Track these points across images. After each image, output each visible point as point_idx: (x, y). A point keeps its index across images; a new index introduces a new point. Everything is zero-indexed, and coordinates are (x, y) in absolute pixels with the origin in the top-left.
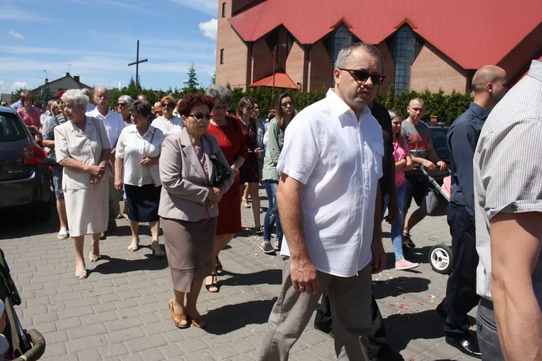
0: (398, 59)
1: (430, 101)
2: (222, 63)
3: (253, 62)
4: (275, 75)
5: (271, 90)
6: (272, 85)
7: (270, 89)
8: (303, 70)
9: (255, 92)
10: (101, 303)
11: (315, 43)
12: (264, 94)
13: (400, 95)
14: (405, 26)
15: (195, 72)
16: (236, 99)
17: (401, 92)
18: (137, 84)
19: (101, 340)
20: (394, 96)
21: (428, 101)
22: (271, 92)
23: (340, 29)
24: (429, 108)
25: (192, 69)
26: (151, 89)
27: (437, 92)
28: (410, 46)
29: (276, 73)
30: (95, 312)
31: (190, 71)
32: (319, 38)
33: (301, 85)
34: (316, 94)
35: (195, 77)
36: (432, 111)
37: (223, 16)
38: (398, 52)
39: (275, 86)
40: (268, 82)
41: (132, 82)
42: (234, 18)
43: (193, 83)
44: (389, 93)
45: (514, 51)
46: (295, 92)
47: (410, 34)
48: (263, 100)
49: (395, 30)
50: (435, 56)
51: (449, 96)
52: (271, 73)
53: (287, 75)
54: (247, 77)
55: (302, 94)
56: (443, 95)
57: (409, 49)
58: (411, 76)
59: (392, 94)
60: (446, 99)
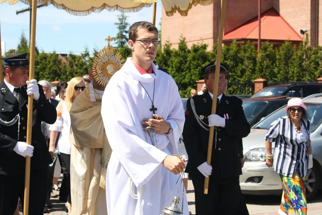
4: (262, 19)
5: (256, 46)
6: (257, 37)
7: (254, 42)
9: (228, 50)
12: (243, 53)
15: (127, 21)
16: (195, 63)
18: (30, 44)
22: (256, 49)
26: (54, 53)
29: (262, 15)
31: (120, 19)
33: (307, 35)
39: (262, 38)
40: (250, 32)
41: (23, 41)
43: (124, 40)
46: (297, 46)
48: (242, 64)
52: (255, 16)
53: (282, 18)
54: (214, 25)
55: (310, 49)
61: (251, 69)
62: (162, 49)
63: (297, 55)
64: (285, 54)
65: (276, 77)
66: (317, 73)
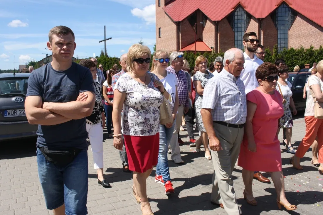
0: (279, 28)
1: (304, 55)
2: (160, 37)
3: (180, 35)
4: (196, 43)
5: (194, 53)
6: (194, 50)
7: (193, 52)
8: (214, 38)
11: (222, 20)
12: (189, 56)
13: (282, 52)
14: (283, 4)
17: (283, 49)
18: (105, 54)
20: (277, 52)
21: (303, 54)
22: (194, 54)
23: (238, 10)
24: (304, 59)
25: (141, 42)
26: (115, 57)
27: (309, 48)
28: (288, 17)
29: (196, 41)
32: (224, 16)
33: (213, 49)
36: (305, 61)
37: (159, 6)
38: (279, 22)
39: (196, 50)
40: (192, 48)
41: (102, 53)
42: (167, 6)
44: (274, 51)
46: (210, 53)
47: (287, 9)
50: (305, 23)
51: (318, 50)
52: (193, 41)
53: (204, 42)
54: (177, 45)
55: (215, 54)
56: (313, 50)
57: (287, 19)
58: (289, 38)
59: (276, 51)
60: (315, 52)
61: (192, 62)
63: (210, 57)
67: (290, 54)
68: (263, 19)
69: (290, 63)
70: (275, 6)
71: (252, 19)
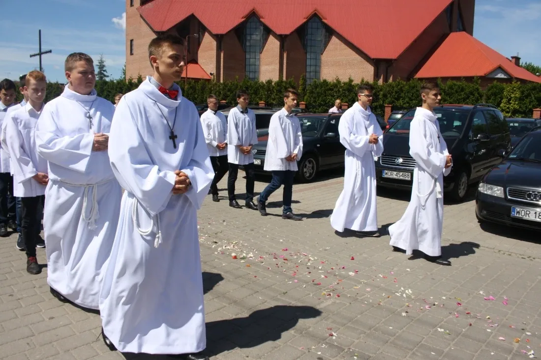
0: (309, 49)
1: (341, 90)
2: (132, 54)
4: (188, 65)
5: (184, 81)
6: (185, 76)
7: (183, 79)
8: (215, 60)
10: (23, 306)
11: (227, 33)
13: (312, 84)
14: (315, 17)
15: (105, 64)
17: (313, 81)
19: (28, 344)
20: (306, 85)
21: (338, 89)
22: (185, 83)
23: (252, 20)
24: (340, 96)
25: (101, 60)
26: (57, 82)
27: (347, 80)
28: (320, 35)
29: (188, 62)
30: (19, 316)
31: (99, 63)
32: (231, 28)
33: (214, 76)
34: (230, 84)
35: (104, 69)
37: (132, 5)
38: (309, 42)
39: (188, 77)
42: (143, 7)
43: (102, 76)
44: (301, 82)
45: (415, 41)
46: (209, 82)
47: (320, 24)
49: (305, 20)
50: (343, 46)
51: (358, 84)
53: (200, 66)
55: (216, 84)
56: (353, 83)
57: (319, 39)
58: (322, 65)
59: (304, 83)
60: (355, 87)
62: (127, 81)
63: (208, 87)
64: (202, 87)
65: (196, 100)
66: (220, 98)
67: (323, 88)
68: (286, 36)
69: (322, 101)
70: (304, 18)
71: (271, 35)
